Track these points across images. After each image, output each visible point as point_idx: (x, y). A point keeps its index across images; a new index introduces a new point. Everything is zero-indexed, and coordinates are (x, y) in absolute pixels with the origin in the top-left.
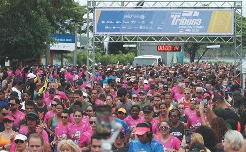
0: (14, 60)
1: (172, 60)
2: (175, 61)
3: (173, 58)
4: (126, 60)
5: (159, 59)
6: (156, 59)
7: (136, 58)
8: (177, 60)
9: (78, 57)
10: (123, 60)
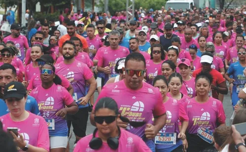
0: (45, 6)
1: (204, 4)
2: (207, 5)
3: (205, 2)
4: (157, 5)
5: (192, 4)
6: (188, 3)
7: (168, 2)
8: (210, 4)
9: (110, 2)
10: (153, 5)
